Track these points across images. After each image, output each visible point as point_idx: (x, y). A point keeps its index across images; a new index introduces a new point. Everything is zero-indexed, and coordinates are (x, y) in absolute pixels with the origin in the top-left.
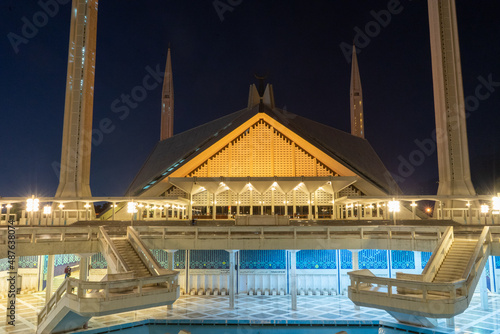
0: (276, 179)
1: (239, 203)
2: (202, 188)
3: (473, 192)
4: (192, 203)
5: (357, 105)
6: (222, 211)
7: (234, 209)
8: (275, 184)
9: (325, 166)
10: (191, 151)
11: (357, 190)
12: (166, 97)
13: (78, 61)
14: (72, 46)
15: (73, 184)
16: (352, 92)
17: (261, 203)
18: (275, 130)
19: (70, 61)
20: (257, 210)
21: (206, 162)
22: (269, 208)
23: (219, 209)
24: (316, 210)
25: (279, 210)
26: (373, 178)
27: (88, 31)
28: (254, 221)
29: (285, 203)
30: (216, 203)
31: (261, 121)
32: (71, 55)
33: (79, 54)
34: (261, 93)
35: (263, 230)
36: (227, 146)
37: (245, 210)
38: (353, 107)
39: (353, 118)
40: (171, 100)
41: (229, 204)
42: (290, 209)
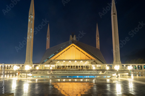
0: (76, 60)
1: (67, 65)
2: (59, 62)
3: (121, 63)
4: (57, 65)
5: (98, 39)
6: (63, 67)
7: (66, 66)
8: (76, 61)
9: (88, 56)
10: (56, 52)
11: (95, 62)
12: (48, 36)
13: (30, 32)
14: (29, 28)
15: (29, 61)
16: (96, 35)
17: (73, 65)
18: (76, 48)
19: (28, 32)
20: (72, 67)
21: (60, 55)
22: (75, 66)
23: (63, 66)
24: (86, 67)
25: (77, 67)
26: (99, 59)
27: (32, 25)
28: (71, 70)
29: (78, 65)
30: (62, 65)
31: (73, 45)
32: (28, 30)
33: (30, 30)
34: (73, 37)
35: (73, 72)
36: (65, 51)
37: (69, 67)
38: (97, 39)
39: (97, 42)
40: (49, 37)
41: (65, 65)
42: (79, 66)
